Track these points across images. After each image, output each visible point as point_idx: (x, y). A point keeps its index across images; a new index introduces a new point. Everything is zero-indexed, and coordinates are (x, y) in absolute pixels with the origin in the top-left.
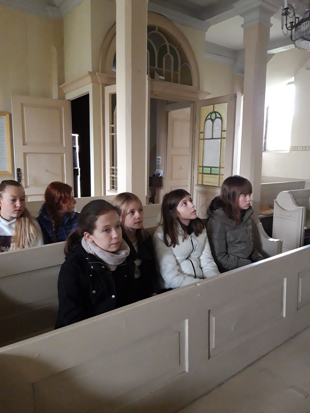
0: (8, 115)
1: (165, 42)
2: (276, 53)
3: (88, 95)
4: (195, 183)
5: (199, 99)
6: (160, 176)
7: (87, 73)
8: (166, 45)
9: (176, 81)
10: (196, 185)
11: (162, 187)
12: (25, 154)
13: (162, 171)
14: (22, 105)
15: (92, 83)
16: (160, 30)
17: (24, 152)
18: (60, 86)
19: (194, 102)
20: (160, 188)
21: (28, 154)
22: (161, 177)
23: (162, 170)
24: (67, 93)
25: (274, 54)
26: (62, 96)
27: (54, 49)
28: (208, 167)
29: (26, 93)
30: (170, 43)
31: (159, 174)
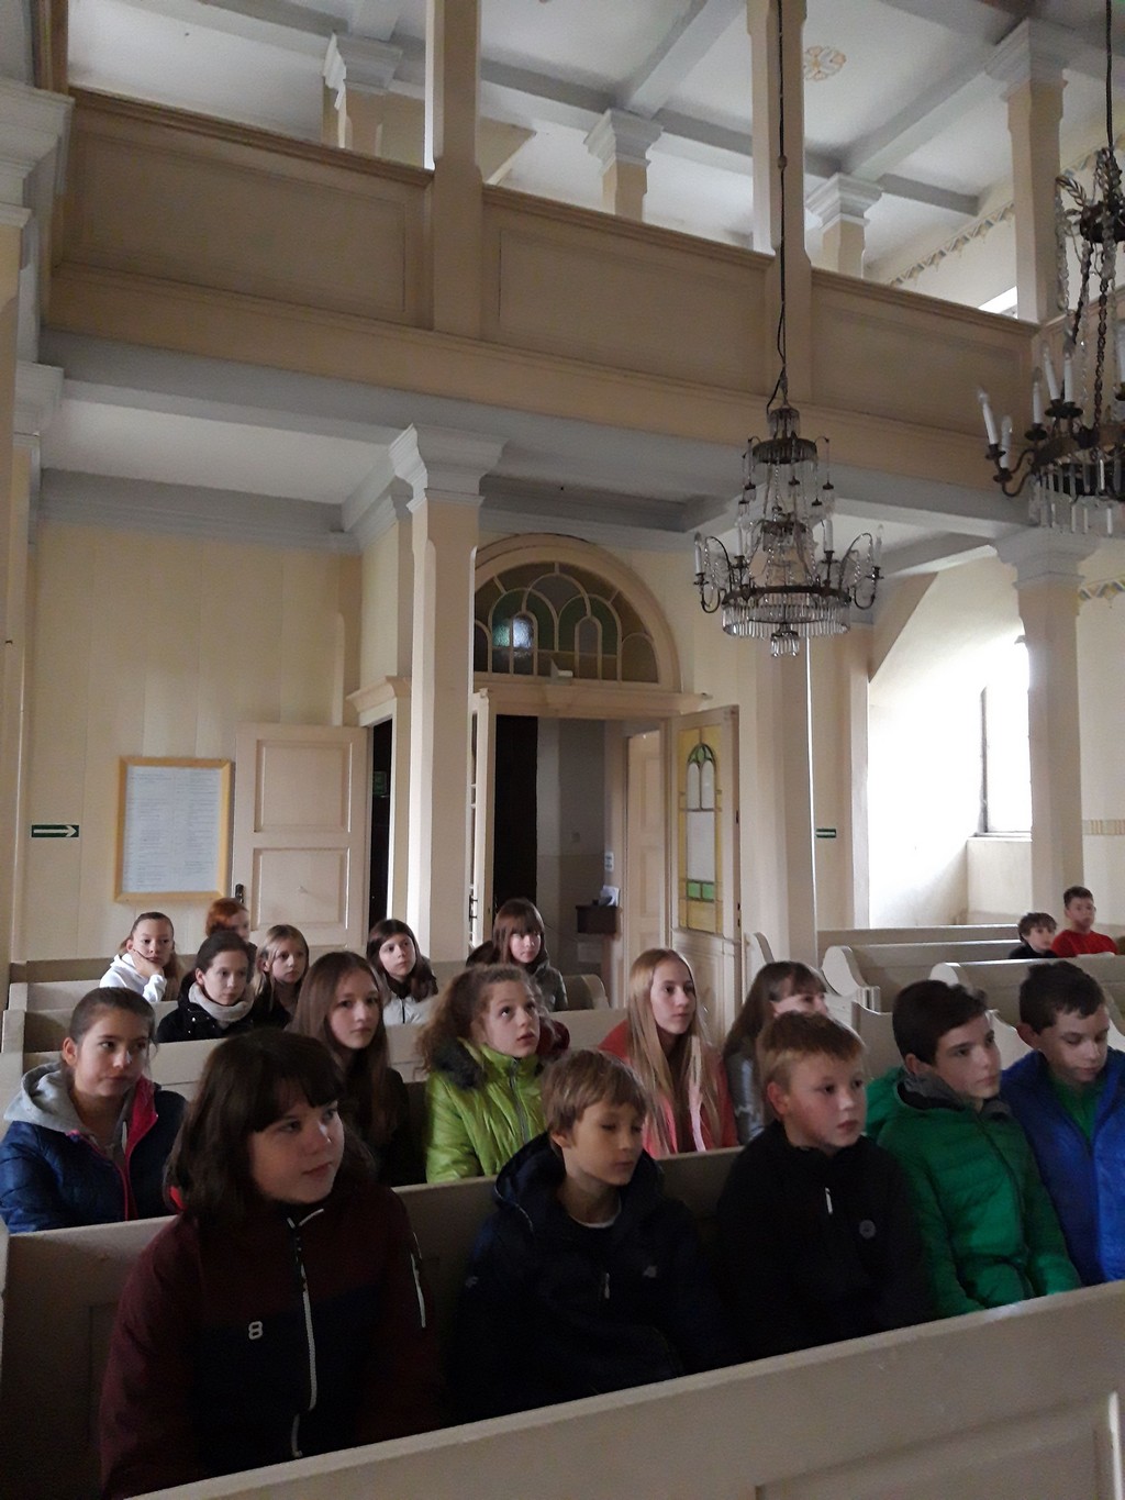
0: (227, 768)
1: (579, 593)
2: (945, 570)
3: (391, 720)
4: (675, 924)
5: (678, 712)
6: (612, 903)
7: (384, 679)
8: (583, 599)
9: (609, 675)
10: (676, 930)
11: (616, 935)
12: (257, 852)
13: (617, 890)
14: (259, 744)
15: (395, 699)
16: (566, 568)
17: (256, 846)
18: (349, 697)
19: (666, 720)
20: (613, 938)
21: (264, 852)
22: (614, 907)
23: (617, 886)
24: (363, 711)
25: (933, 575)
26: (351, 719)
27: (340, 621)
28: (697, 882)
29: (272, 717)
30: (594, 593)
31: (610, 899)
